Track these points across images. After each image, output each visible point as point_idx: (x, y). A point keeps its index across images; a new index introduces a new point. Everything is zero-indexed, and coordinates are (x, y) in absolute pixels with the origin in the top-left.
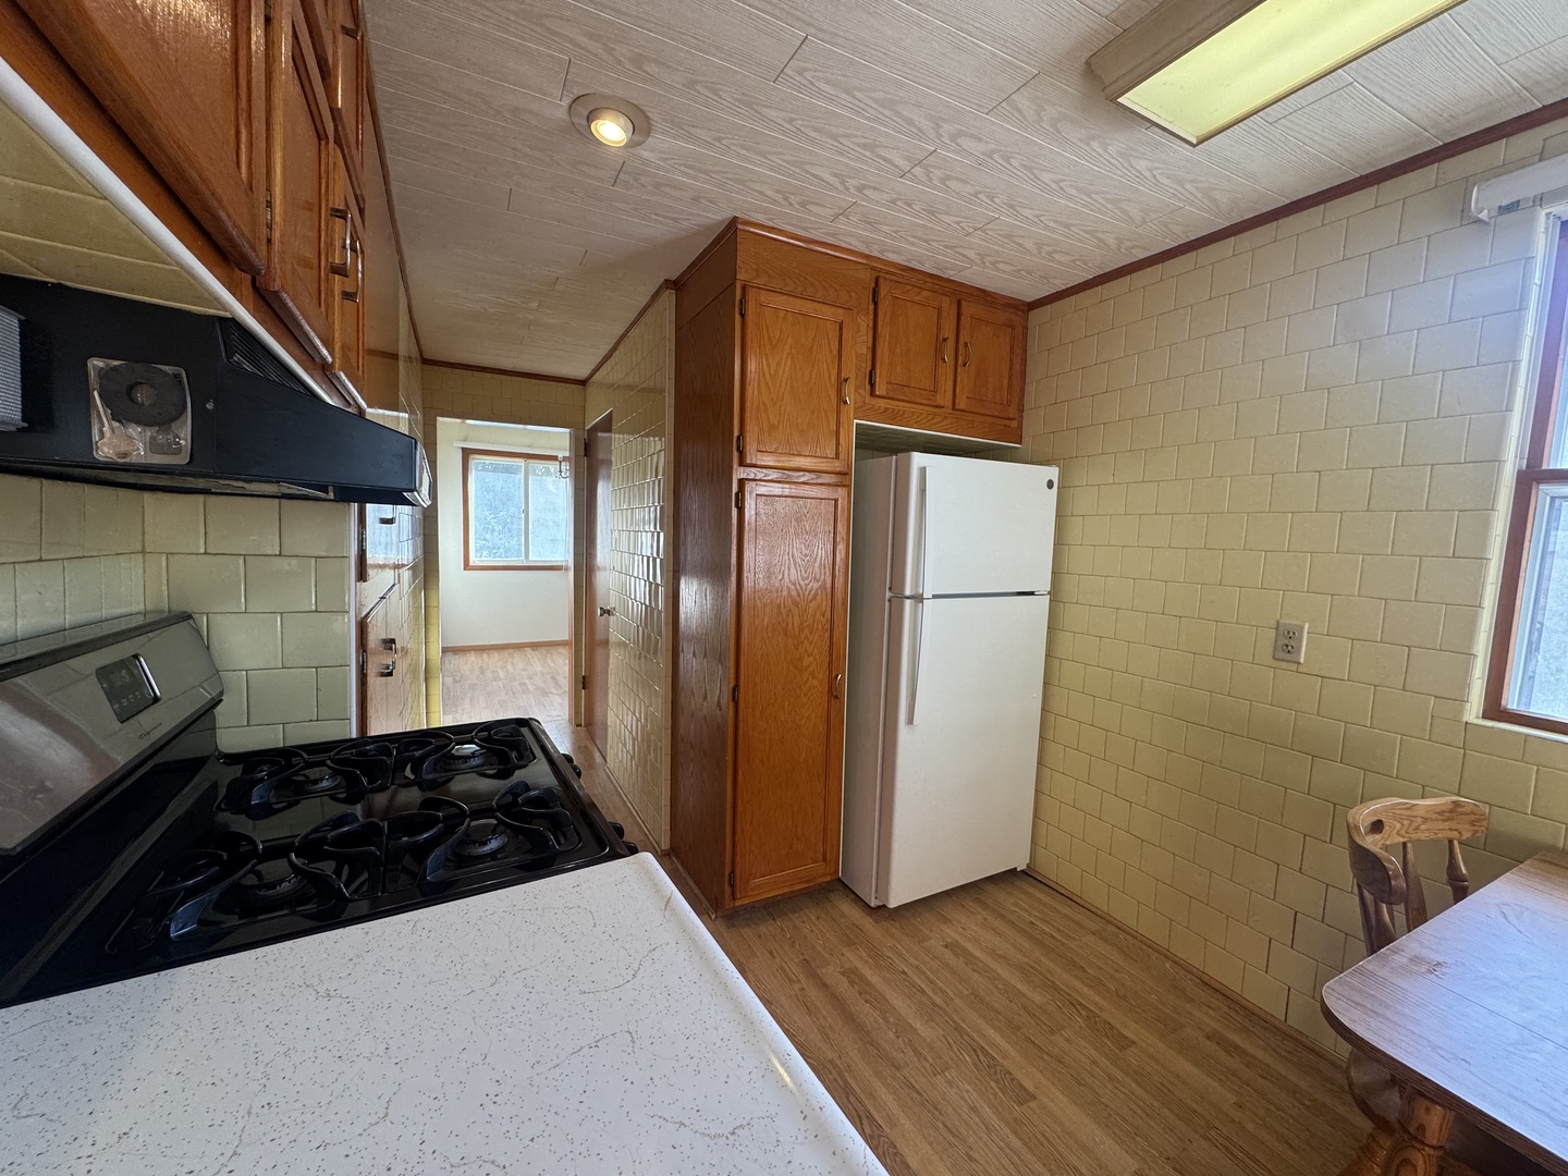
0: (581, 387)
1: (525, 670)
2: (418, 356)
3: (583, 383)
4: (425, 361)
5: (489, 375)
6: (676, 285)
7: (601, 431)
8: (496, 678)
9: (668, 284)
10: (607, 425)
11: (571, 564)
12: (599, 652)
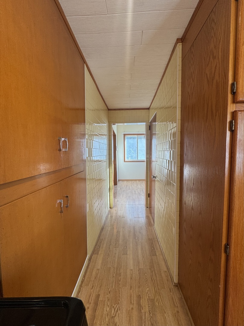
0: (148, 110)
1: (136, 187)
2: (107, 108)
3: (149, 109)
4: (109, 110)
5: (124, 111)
6: (182, 40)
7: (153, 122)
8: (129, 189)
9: (179, 40)
10: (154, 120)
11: (145, 160)
12: (153, 183)
